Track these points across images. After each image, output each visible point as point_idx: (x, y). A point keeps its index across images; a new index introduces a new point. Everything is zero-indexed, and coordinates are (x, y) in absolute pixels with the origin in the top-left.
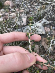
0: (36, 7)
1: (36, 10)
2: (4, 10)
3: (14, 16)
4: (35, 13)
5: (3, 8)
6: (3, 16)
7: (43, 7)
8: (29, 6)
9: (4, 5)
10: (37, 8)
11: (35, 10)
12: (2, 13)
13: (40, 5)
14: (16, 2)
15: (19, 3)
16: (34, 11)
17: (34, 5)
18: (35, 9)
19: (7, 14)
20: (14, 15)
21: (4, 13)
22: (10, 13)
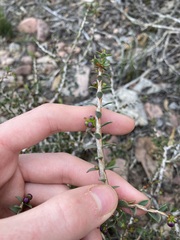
0: (117, 40)
1: (120, 48)
2: (18, 47)
3: (50, 66)
4: (114, 58)
5: (16, 40)
6: (14, 64)
7: (140, 40)
8: (97, 37)
9: (17, 31)
10: (123, 42)
11: (115, 49)
12: (10, 56)
13: (130, 33)
14: (55, 22)
15: (64, 26)
16: (113, 51)
17: (111, 33)
18: (114, 44)
19: (27, 59)
20: (48, 63)
21: (17, 56)
22: (37, 58)
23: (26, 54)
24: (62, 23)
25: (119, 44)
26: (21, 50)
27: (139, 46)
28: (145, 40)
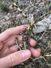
0: (39, 4)
1: (41, 6)
2: (10, 14)
3: (20, 17)
4: (40, 10)
5: (9, 12)
6: (10, 19)
8: (33, 5)
9: (9, 9)
10: (41, 4)
12: (9, 17)
13: (43, 1)
14: (19, 4)
16: (39, 8)
17: (37, 3)
18: (39, 6)
19: (13, 16)
20: (20, 16)
21: (10, 16)
22: (16, 15)
23: (13, 15)
24: (21, 3)
25: (40, 5)
26: (11, 14)
27: (47, 4)
28: (48, 2)
